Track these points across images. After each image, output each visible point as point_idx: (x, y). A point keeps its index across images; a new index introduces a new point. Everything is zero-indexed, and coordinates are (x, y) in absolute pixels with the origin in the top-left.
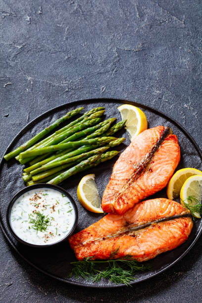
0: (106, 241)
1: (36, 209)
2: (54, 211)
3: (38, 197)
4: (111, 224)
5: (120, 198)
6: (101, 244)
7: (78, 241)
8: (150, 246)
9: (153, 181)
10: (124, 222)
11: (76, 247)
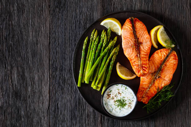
0: (151, 88)
1: (114, 100)
2: (121, 94)
3: (109, 95)
4: (147, 80)
5: (142, 67)
6: (150, 91)
7: (141, 97)
8: (169, 76)
9: (147, 47)
10: (151, 75)
11: (142, 100)
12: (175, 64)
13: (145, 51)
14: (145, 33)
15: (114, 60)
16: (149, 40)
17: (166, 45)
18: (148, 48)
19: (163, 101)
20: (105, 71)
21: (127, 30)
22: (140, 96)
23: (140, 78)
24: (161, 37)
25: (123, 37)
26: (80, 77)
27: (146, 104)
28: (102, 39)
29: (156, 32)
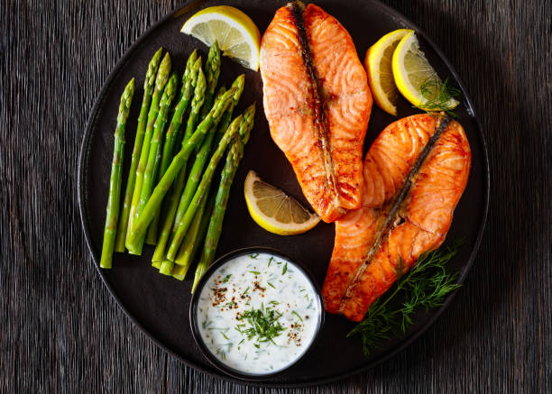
0: (372, 263)
1: (238, 310)
2: (263, 290)
3: (221, 290)
4: (357, 233)
5: (339, 185)
6: (370, 273)
7: (336, 298)
8: (440, 216)
9: (354, 112)
10: (371, 213)
11: (341, 310)
12: (459, 172)
13: (349, 127)
14: (345, 58)
15: (236, 165)
16: (361, 85)
17: (425, 101)
18: (358, 115)
19: (418, 308)
20: (203, 206)
21: (280, 48)
22: (333, 294)
23: (332, 225)
24: (406, 74)
25: (267, 77)
26: (108, 232)
27: (358, 323)
28: (187, 86)
29: (389, 53)
